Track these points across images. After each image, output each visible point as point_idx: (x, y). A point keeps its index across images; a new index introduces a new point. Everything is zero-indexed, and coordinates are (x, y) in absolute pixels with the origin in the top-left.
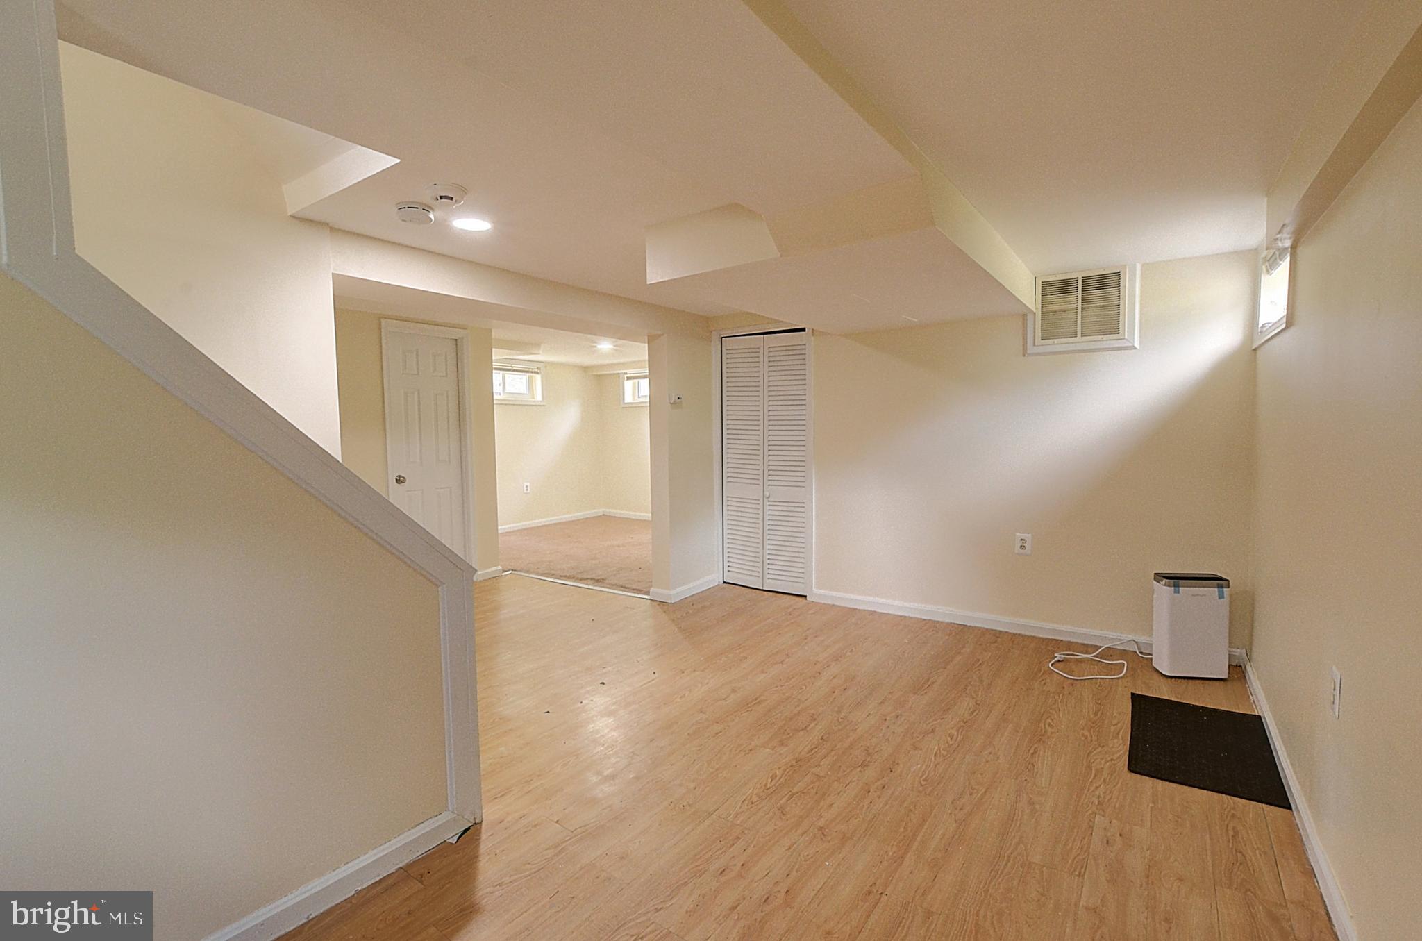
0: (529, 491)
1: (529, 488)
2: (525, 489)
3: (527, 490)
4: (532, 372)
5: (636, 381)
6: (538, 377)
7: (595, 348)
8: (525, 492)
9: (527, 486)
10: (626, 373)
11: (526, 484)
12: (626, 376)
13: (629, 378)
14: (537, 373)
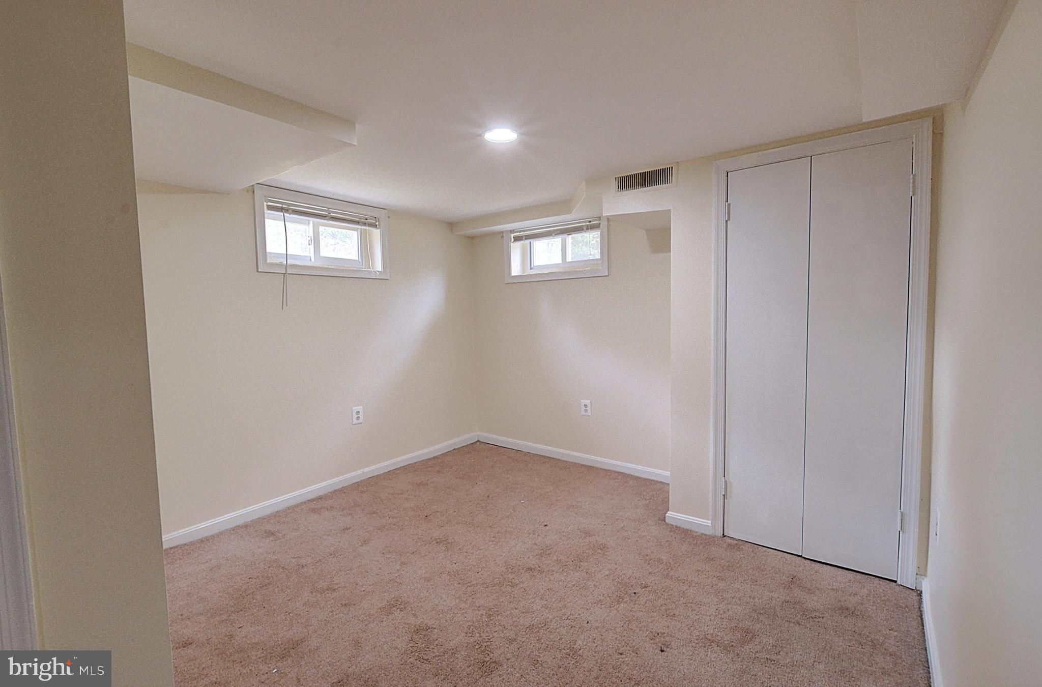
0: (361, 420)
1: (361, 415)
2: (355, 416)
3: (358, 418)
4: (365, 224)
5: (528, 242)
6: (376, 234)
7: (480, 138)
8: (355, 421)
9: (358, 413)
10: (512, 231)
11: (356, 409)
12: (512, 235)
13: (517, 239)
14: (376, 226)
